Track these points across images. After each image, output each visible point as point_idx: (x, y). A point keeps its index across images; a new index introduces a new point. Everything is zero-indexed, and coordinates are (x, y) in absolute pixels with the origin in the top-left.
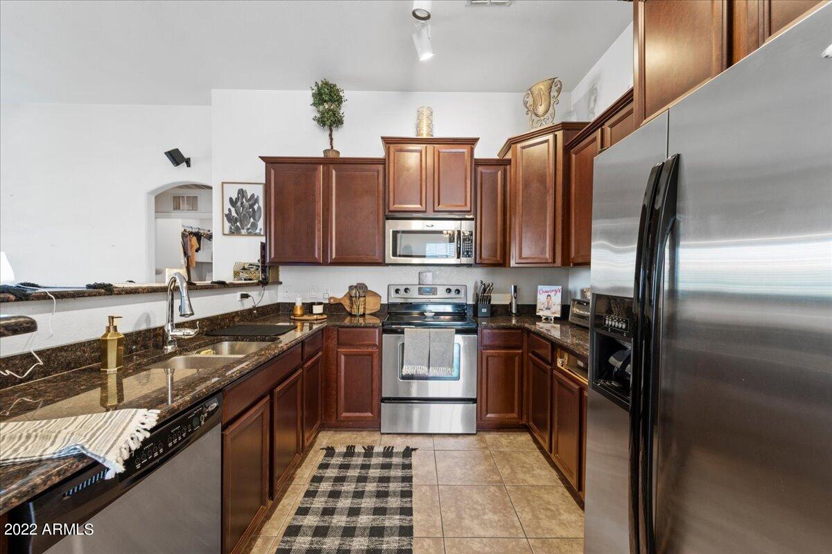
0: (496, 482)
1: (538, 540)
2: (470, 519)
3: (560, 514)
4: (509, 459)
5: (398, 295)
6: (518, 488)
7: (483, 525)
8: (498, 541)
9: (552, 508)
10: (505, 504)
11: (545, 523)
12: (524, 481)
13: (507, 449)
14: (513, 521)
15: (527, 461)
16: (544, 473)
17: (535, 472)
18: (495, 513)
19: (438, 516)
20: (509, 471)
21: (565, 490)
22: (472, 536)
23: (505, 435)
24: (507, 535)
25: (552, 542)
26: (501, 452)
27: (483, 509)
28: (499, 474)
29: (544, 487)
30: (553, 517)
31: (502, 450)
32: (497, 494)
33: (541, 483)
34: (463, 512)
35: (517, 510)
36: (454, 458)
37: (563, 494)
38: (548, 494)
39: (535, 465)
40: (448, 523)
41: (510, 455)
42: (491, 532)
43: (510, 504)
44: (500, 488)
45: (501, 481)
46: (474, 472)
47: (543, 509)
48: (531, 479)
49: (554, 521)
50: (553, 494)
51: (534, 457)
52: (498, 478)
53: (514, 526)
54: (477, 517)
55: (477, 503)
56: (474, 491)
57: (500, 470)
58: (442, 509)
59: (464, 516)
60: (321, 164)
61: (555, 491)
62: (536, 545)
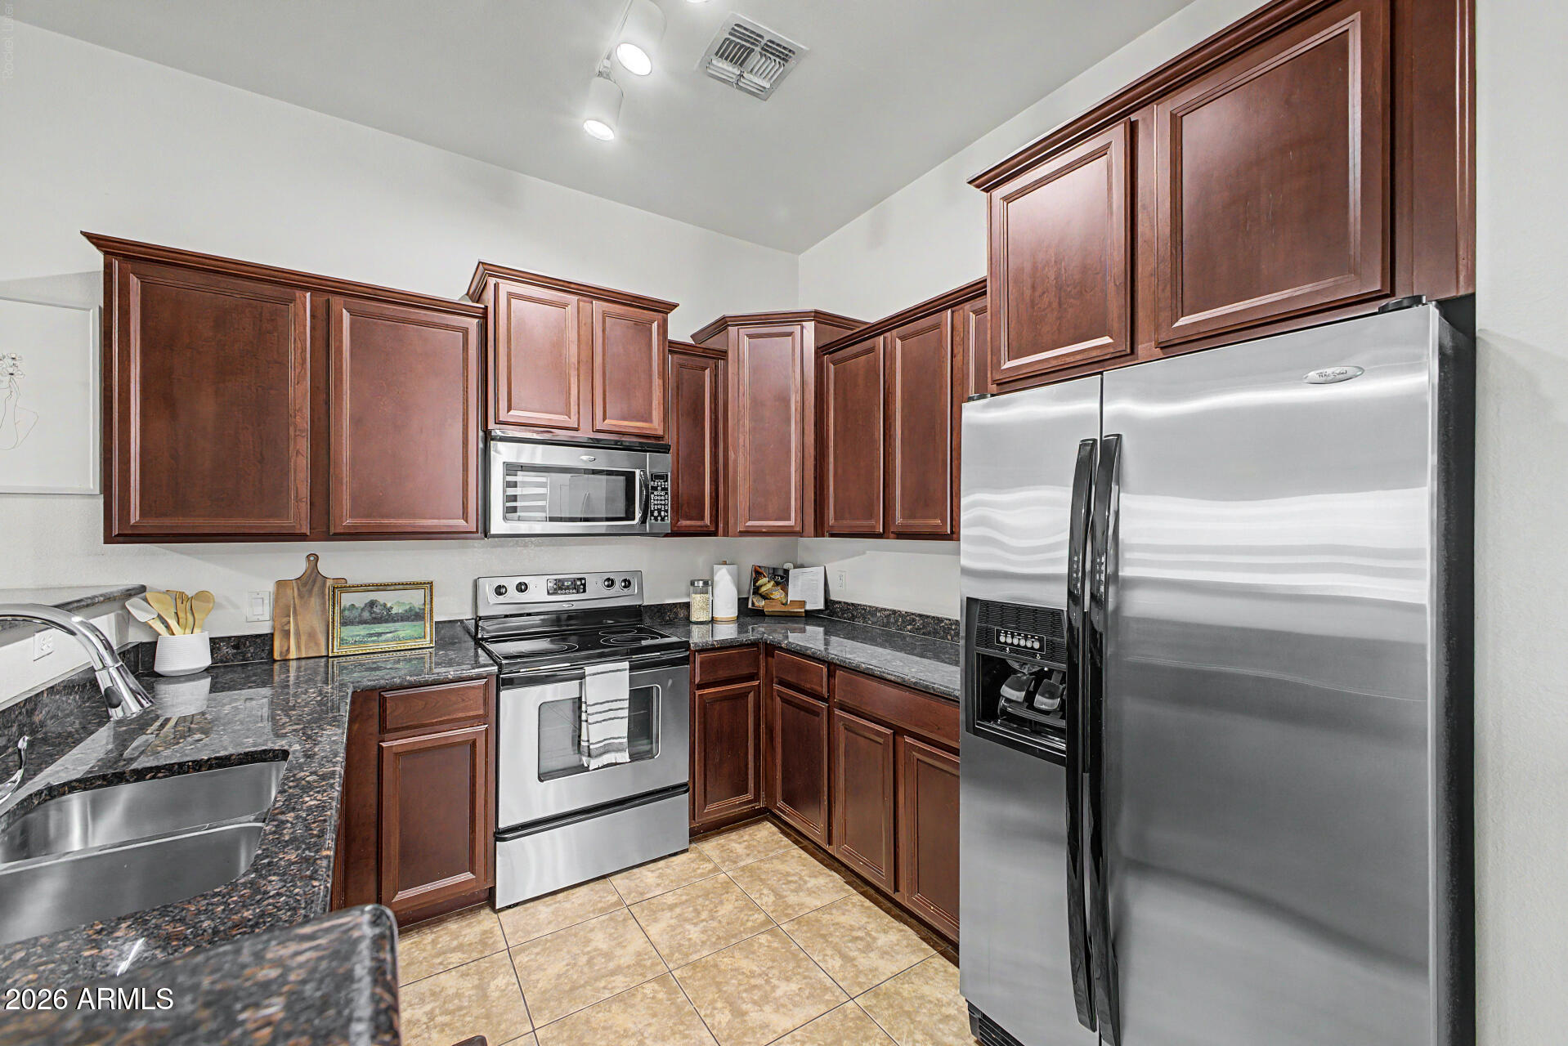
0: (763, 924)
1: (870, 994)
2: (757, 1008)
3: (875, 939)
4: (763, 877)
5: (501, 599)
6: (798, 921)
7: (781, 1010)
8: (817, 1024)
9: (861, 934)
10: (794, 956)
11: (863, 962)
12: (801, 905)
13: (750, 861)
14: (820, 981)
15: (788, 869)
16: (821, 881)
17: (809, 885)
18: (788, 979)
19: (701, 1029)
20: (772, 898)
21: (862, 898)
22: (775, 1036)
23: (734, 836)
24: (823, 1009)
25: (887, 989)
26: (743, 869)
27: (768, 982)
28: (759, 909)
29: (832, 906)
30: (868, 948)
31: (742, 864)
32: (775, 945)
33: (827, 899)
34: (740, 1001)
35: (816, 959)
36: (671, 908)
37: (862, 906)
38: (844, 914)
39: (803, 874)
40: (725, 1034)
41: (759, 869)
42: (800, 1016)
43: (802, 955)
44: (771, 932)
45: (769, 920)
46: (720, 922)
47: (850, 941)
48: (808, 898)
49: (872, 955)
50: (848, 911)
51: (797, 861)
52: (761, 917)
53: (826, 989)
54: (765, 999)
55: (752, 975)
56: (737, 954)
57: (757, 901)
58: (702, 1014)
59: (744, 1007)
60: (307, 289)
61: (850, 907)
62: (869, 1003)
